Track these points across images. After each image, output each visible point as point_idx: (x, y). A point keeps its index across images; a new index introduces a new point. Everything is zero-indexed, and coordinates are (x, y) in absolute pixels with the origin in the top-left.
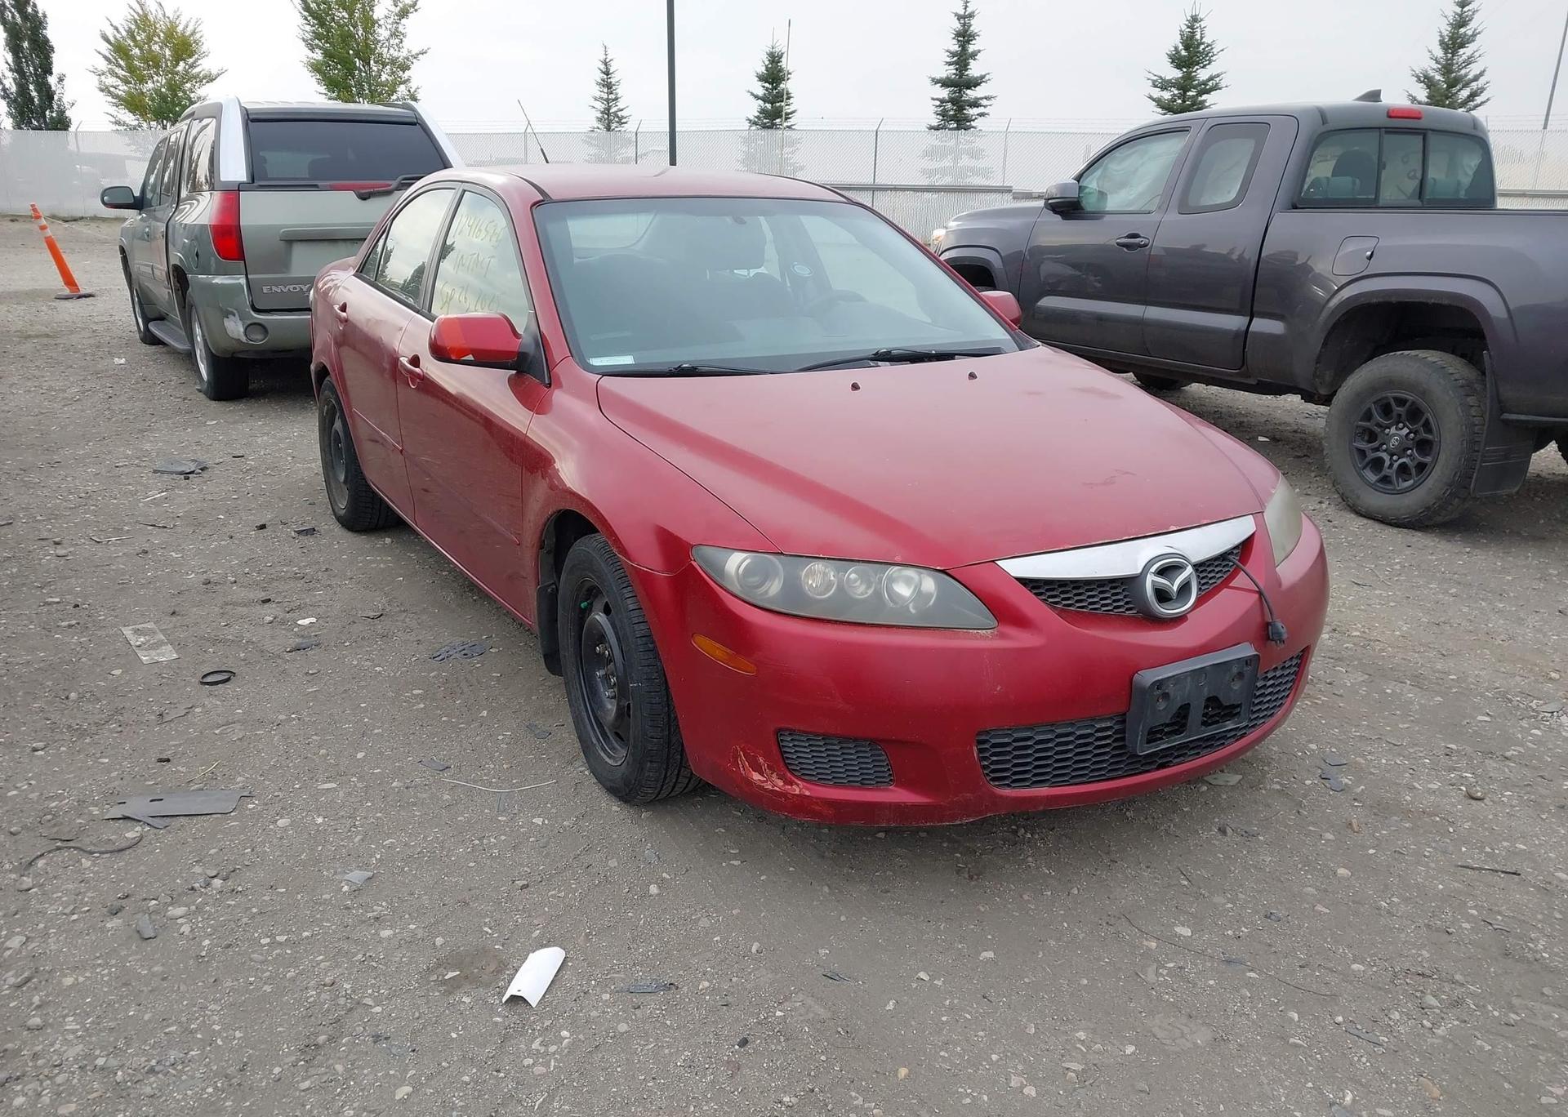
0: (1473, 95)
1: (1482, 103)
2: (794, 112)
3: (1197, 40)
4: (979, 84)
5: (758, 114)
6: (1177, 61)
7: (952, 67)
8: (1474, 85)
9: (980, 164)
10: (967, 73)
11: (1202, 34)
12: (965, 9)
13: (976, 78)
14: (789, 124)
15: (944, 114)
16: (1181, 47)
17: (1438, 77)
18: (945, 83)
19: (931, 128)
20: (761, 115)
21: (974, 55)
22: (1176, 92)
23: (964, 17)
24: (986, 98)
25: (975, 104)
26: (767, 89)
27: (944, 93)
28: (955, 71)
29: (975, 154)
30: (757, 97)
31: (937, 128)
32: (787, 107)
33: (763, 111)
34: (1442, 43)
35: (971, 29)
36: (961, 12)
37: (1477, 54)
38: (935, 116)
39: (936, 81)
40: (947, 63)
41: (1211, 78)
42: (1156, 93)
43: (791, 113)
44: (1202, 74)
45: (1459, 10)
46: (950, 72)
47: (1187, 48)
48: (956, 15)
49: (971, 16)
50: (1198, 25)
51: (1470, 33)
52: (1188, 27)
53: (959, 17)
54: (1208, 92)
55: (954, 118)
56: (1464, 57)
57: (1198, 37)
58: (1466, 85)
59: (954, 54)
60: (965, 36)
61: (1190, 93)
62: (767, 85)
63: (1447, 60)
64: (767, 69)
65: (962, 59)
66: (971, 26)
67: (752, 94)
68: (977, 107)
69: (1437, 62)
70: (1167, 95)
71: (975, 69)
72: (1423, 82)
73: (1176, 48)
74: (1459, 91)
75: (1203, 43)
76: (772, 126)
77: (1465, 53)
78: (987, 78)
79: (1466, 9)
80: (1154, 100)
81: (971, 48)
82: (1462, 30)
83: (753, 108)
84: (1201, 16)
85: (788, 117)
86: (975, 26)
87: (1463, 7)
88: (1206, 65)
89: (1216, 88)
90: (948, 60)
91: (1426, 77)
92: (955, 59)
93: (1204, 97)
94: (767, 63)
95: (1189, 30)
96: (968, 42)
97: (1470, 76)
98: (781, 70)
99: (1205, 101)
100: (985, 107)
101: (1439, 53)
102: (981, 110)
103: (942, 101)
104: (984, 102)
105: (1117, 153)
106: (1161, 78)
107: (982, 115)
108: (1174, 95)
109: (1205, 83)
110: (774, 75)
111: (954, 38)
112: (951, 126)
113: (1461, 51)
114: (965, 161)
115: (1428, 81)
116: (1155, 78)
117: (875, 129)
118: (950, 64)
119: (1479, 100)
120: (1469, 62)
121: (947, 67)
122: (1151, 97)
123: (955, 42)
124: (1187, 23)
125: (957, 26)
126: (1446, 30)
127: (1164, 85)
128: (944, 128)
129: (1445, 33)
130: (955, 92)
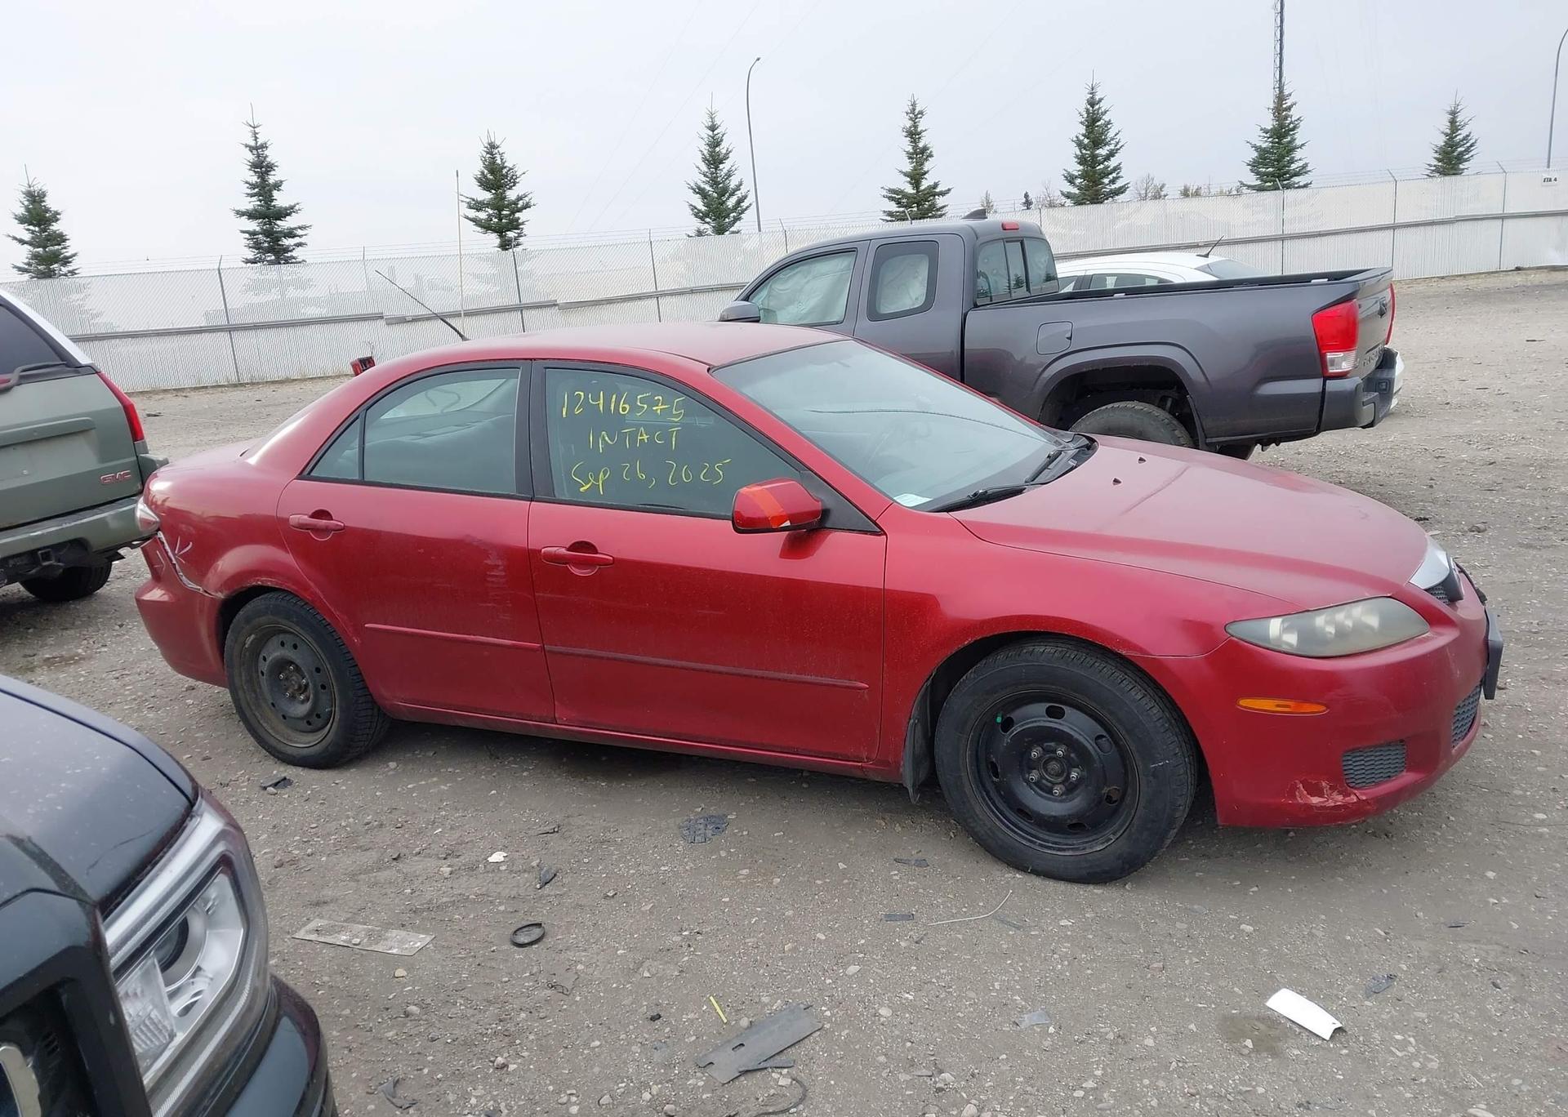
0: (740, 201)
1: (748, 207)
2: (74, 255)
3: (499, 165)
4: (289, 215)
5: (27, 260)
6: (485, 184)
7: (255, 199)
8: (739, 194)
9: (310, 293)
10: (273, 204)
11: (502, 159)
12: (256, 140)
13: (286, 209)
14: (70, 268)
15: (257, 246)
16: (486, 172)
17: (708, 188)
18: (252, 215)
19: (248, 261)
20: (33, 261)
21: (277, 186)
22: (491, 212)
23: (257, 148)
24: (300, 228)
25: (291, 234)
26: (33, 232)
27: (253, 225)
28: (259, 203)
29: (303, 284)
30: (22, 242)
31: (254, 262)
32: (65, 250)
33: (35, 256)
34: (705, 159)
35: (268, 159)
36: (253, 143)
37: (733, 168)
38: (246, 249)
39: (241, 214)
40: (248, 194)
41: (520, 198)
42: (472, 213)
43: (71, 257)
44: (511, 195)
45: (711, 133)
46: (252, 204)
47: (492, 172)
48: (246, 146)
49: (264, 146)
50: (496, 151)
51: (724, 151)
52: (488, 153)
53: (251, 149)
54: (520, 210)
55: (270, 250)
56: (725, 171)
57: (499, 161)
58: (732, 194)
59: (253, 186)
60: (262, 167)
61: (504, 212)
62: (31, 227)
63: (712, 173)
64: (28, 209)
65: (264, 189)
66: (267, 156)
67: (15, 238)
68: (293, 237)
69: (705, 176)
70: (482, 215)
71: (281, 200)
72: (697, 193)
73: (483, 173)
74: (728, 198)
75: (505, 167)
76: (49, 274)
77: (725, 167)
78: (297, 207)
79: (716, 132)
80: (471, 220)
81: (272, 179)
82: (717, 149)
83: (23, 254)
84: (497, 143)
85: (66, 261)
86: (272, 155)
87: (713, 131)
88: (511, 187)
89: (527, 206)
90: (249, 191)
91: (699, 188)
92: (257, 190)
93: (517, 215)
94: (26, 203)
95: (488, 156)
96: (267, 172)
97: (732, 185)
98: (47, 210)
99: (519, 218)
100: (300, 236)
101: (704, 168)
102: (297, 240)
103: (253, 234)
104: (299, 232)
105: (781, 275)
106: (473, 200)
107: (299, 245)
108: (489, 215)
109: (515, 203)
110: (38, 214)
111: (250, 170)
112: (269, 259)
113: (721, 166)
114: (292, 293)
115: (701, 192)
116: (468, 200)
117: (216, 267)
118: (252, 196)
119: (744, 205)
120: (729, 175)
121: (249, 199)
122: (467, 218)
123: (252, 173)
124: (486, 149)
125: (251, 157)
126: (706, 150)
127: (478, 206)
128: (261, 260)
129: (706, 152)
130: (265, 224)
